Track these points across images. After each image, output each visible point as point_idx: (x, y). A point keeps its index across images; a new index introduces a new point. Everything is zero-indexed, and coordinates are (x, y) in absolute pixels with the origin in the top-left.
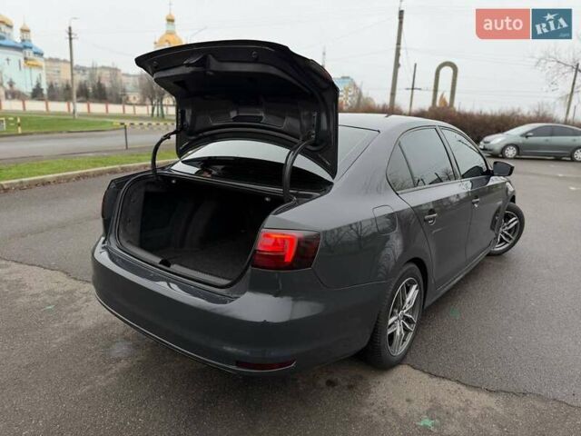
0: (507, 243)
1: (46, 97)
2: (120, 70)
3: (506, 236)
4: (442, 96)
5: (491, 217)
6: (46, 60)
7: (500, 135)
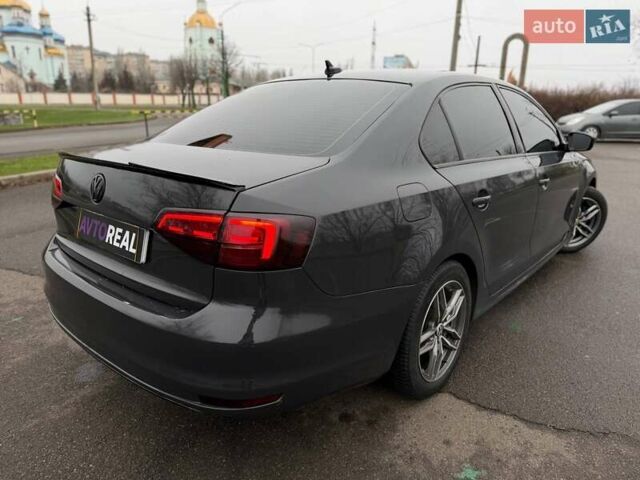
0: (584, 237)
1: (69, 89)
2: (148, 57)
3: (584, 229)
4: (511, 74)
5: (566, 204)
6: (68, 48)
7: (578, 115)
